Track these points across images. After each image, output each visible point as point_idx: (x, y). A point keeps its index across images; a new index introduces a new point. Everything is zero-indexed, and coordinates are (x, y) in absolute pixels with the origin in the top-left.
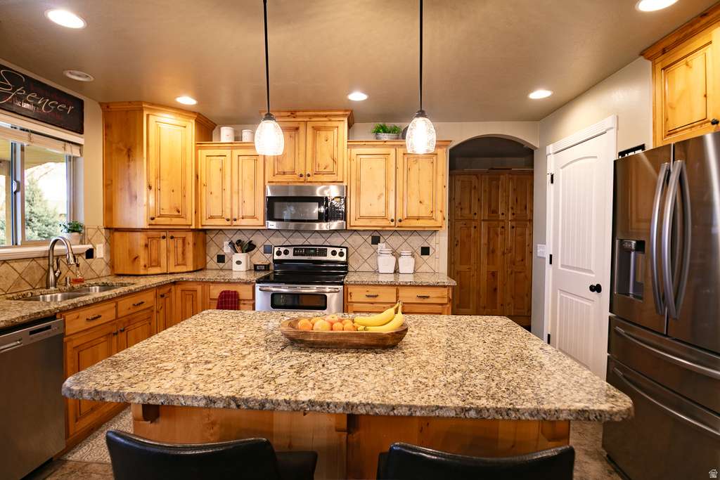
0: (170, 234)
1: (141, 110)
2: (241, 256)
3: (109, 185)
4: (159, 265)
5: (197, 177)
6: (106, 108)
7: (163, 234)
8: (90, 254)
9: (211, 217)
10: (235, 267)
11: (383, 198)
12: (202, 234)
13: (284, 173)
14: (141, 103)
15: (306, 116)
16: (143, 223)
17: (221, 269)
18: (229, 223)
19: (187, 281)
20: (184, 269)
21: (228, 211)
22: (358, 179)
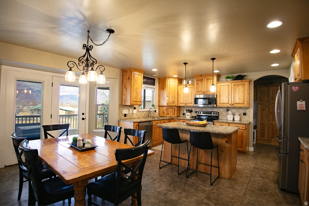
0: (172, 107)
1: (166, 79)
2: (188, 114)
3: (159, 96)
4: (169, 115)
5: (178, 93)
6: (159, 79)
7: (170, 107)
8: (155, 111)
9: (181, 103)
10: (187, 116)
11: (227, 98)
12: (179, 108)
13: (199, 92)
14: (166, 77)
15: (205, 76)
16: (166, 105)
17: (184, 117)
18: (185, 105)
19: (175, 119)
20: (175, 116)
21: (185, 102)
22: (220, 93)
